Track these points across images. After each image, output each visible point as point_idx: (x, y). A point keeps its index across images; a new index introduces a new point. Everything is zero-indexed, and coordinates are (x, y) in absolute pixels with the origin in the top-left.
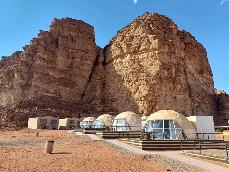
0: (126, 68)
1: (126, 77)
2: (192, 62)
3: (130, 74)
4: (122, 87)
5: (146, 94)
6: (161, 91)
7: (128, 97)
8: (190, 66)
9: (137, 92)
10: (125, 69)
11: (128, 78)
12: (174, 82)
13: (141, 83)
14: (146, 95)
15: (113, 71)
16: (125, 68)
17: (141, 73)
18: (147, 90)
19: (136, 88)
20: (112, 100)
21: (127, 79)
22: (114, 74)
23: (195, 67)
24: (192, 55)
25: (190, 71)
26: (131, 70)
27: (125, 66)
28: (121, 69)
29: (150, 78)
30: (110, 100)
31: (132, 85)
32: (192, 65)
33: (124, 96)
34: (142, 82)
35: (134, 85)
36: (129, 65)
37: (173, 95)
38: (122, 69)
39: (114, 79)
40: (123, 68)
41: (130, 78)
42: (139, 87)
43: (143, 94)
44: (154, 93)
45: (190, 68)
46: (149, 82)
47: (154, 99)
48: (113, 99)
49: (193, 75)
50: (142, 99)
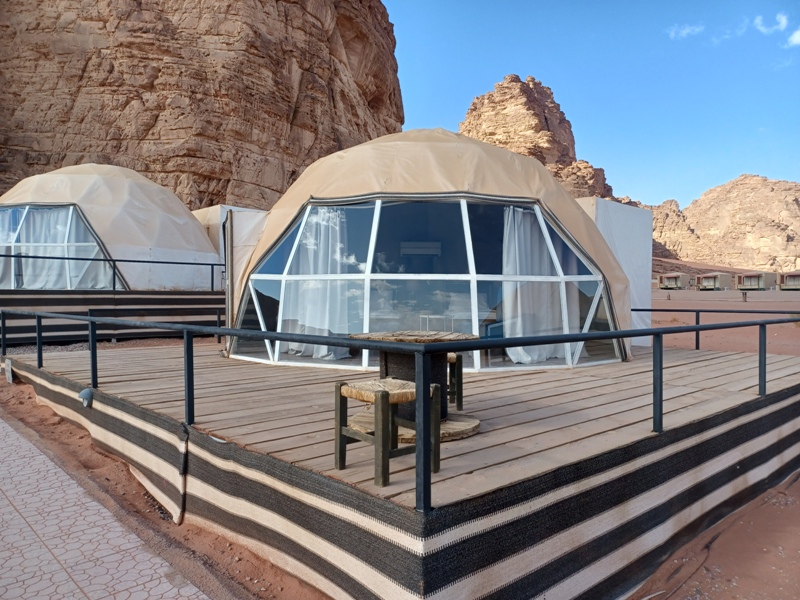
0: (101, 24)
1: (100, 65)
2: (355, 60)
3: (119, 55)
4: (77, 104)
5: (187, 146)
6: (248, 145)
7: (109, 150)
8: (347, 73)
9: (149, 137)
10: (93, 24)
11: (111, 71)
12: (294, 117)
13: (169, 101)
14: (188, 150)
15: (33, 25)
16: (91, 19)
17: (167, 59)
18: (193, 131)
19: (146, 117)
20: (27, 157)
21: (102, 75)
22: (37, 38)
23: (362, 81)
24: (357, 37)
25: (346, 91)
26: (123, 37)
27: (95, 14)
28: (73, 22)
29: (207, 85)
30: (20, 158)
31: (127, 103)
32: (352, 69)
33: (88, 143)
34: (171, 96)
35: (135, 103)
36: (114, 13)
37: (287, 164)
38: (79, 21)
39: (41, 62)
40: (86, 19)
41: (116, 69)
42: (157, 116)
43: (173, 146)
44: (220, 150)
45: (345, 79)
46: (201, 100)
47: (217, 170)
48: (34, 154)
49: (353, 107)
50: (170, 165)
